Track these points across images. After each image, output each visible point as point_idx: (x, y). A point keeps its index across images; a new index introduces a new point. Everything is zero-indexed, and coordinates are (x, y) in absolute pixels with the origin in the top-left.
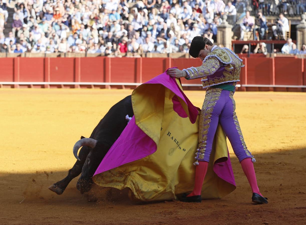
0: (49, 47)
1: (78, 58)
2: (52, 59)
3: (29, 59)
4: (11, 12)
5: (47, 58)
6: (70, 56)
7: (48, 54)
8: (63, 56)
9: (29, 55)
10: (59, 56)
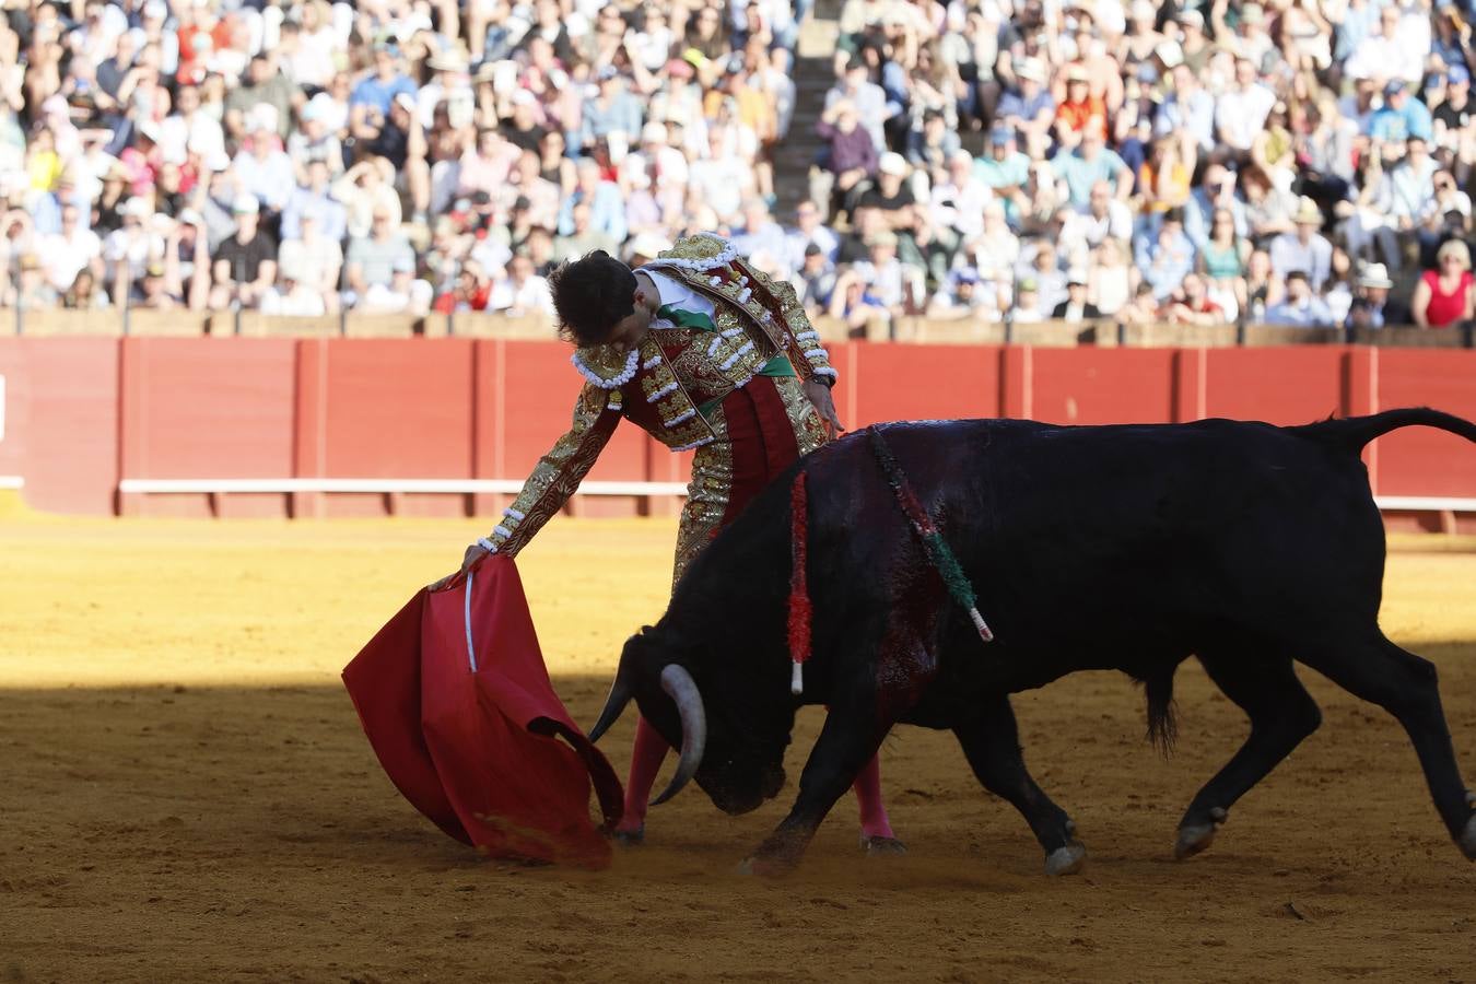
0: (1029, 284)
1: (1194, 353)
2: (1043, 355)
3: (913, 350)
4: (813, 84)
5: (1019, 351)
6: (1151, 337)
7: (1023, 325)
8: (1107, 340)
9: (915, 333)
10: (1087, 337)
